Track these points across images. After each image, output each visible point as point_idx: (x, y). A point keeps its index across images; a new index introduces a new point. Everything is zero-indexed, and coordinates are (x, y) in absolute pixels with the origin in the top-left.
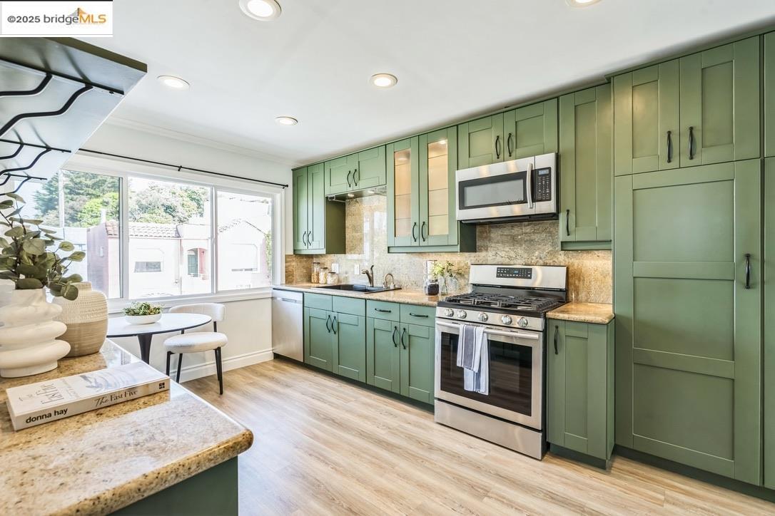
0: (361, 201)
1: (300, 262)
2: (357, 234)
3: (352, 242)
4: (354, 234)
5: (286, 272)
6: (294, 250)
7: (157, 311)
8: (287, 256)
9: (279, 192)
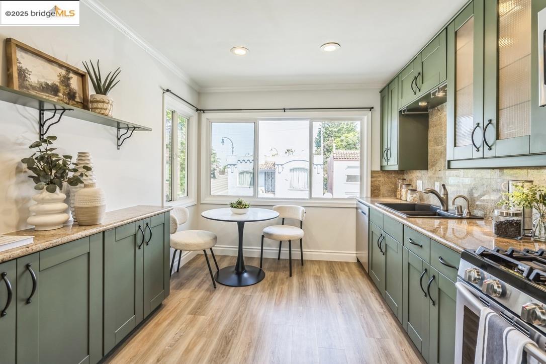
0: (442, 108)
1: (388, 178)
2: (438, 148)
3: (433, 156)
4: (436, 147)
5: (371, 186)
6: (381, 167)
7: (245, 207)
8: (373, 172)
9: (365, 115)
